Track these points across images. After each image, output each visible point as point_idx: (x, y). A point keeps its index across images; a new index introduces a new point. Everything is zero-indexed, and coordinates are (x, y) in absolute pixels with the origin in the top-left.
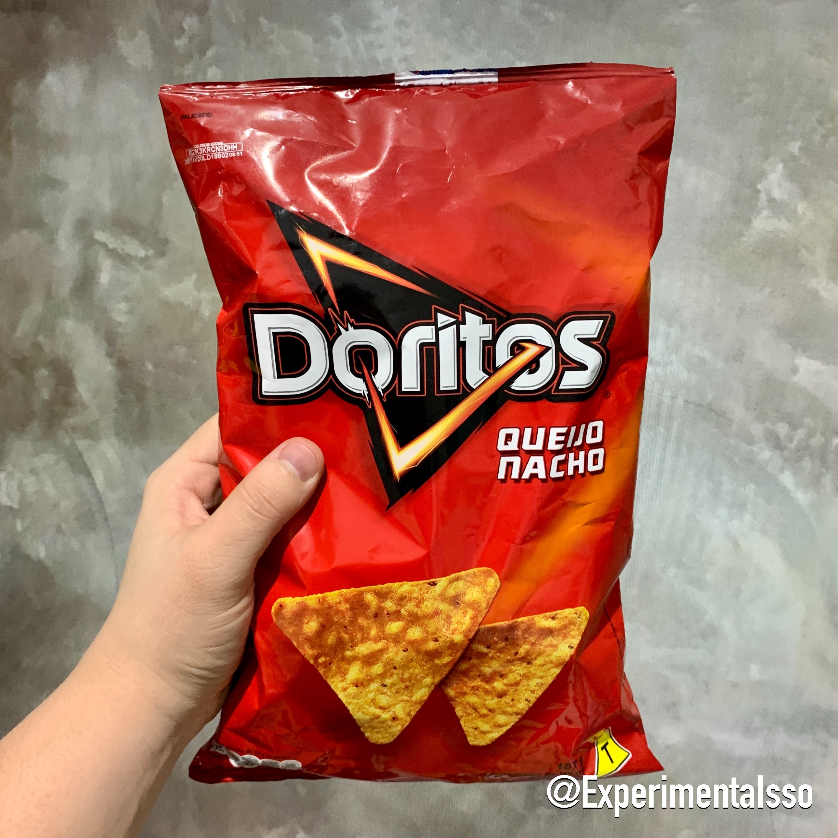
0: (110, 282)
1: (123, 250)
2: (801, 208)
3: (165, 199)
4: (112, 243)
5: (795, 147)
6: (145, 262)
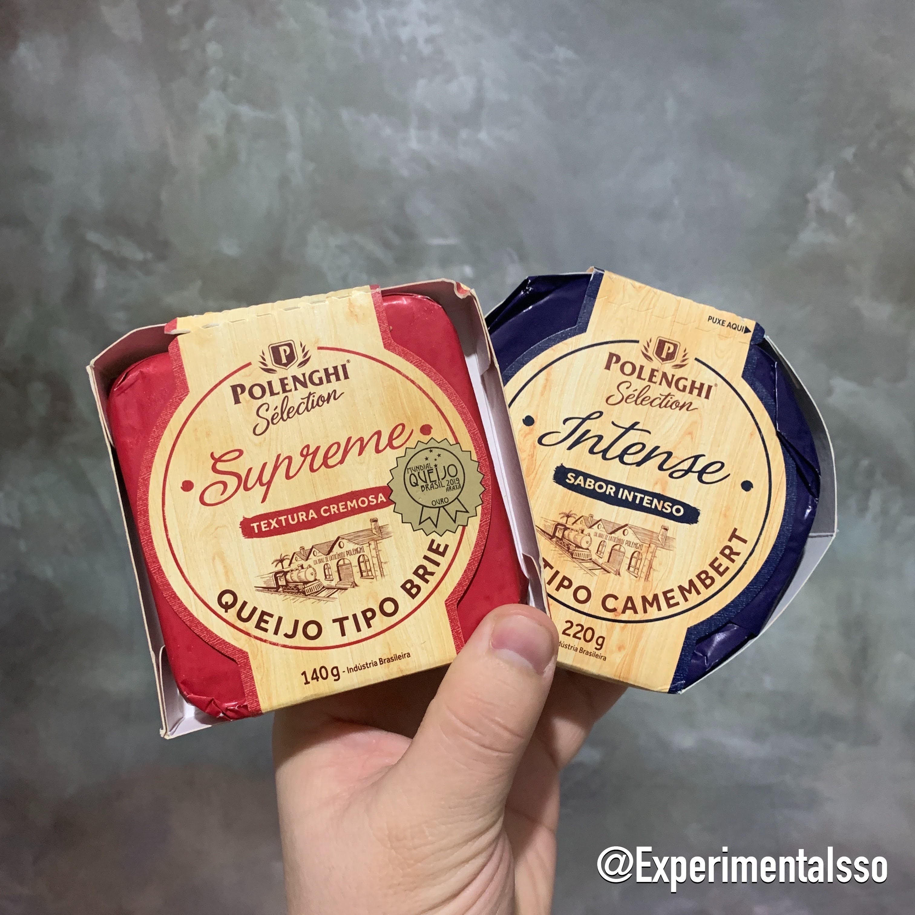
2: (850, 220)
3: (164, 196)
4: (107, 245)
5: (848, 153)
6: (144, 266)
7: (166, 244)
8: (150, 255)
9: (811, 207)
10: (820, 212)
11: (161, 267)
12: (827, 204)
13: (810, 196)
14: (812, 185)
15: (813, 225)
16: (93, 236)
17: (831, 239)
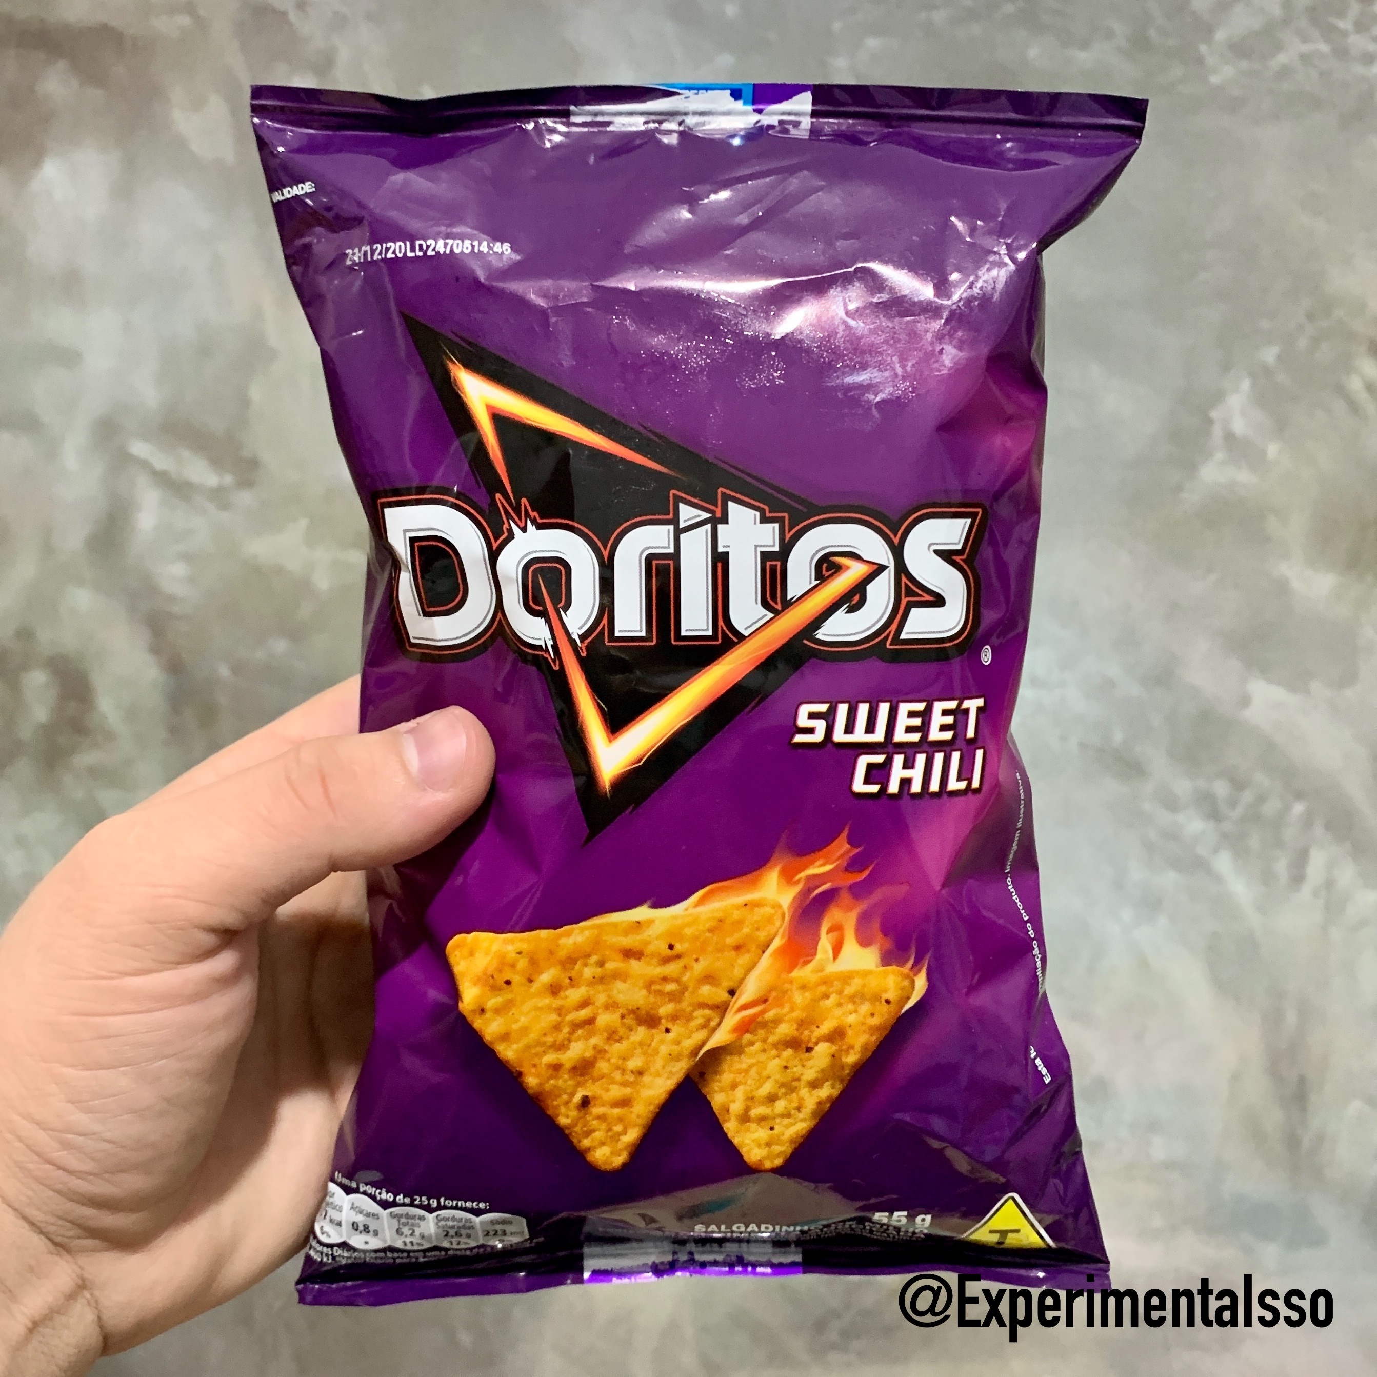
0: (157, 528)
1: (178, 474)
2: (1273, 450)
3: (255, 393)
4: (161, 461)
5: (1270, 354)
6: (219, 496)
7: (254, 464)
8: (228, 479)
9: (1217, 432)
10: (1230, 437)
11: (245, 498)
12: (1239, 426)
13: (1214, 414)
14: (1218, 397)
15: (1219, 456)
16: (140, 449)
17: (1244, 476)
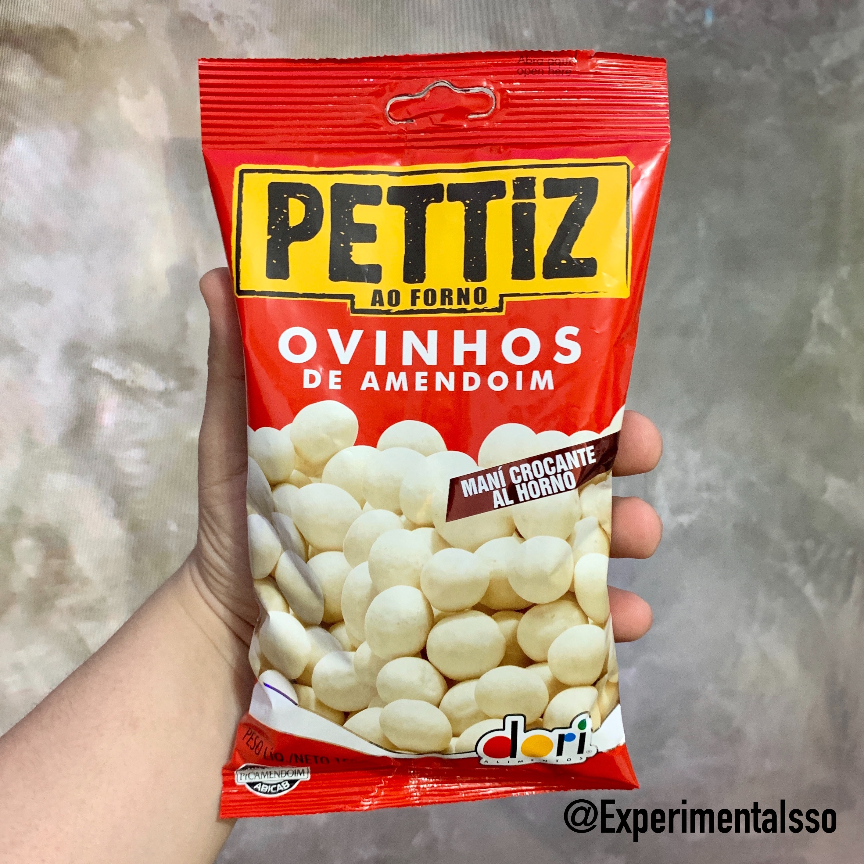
0: (117, 424)
1: (133, 382)
